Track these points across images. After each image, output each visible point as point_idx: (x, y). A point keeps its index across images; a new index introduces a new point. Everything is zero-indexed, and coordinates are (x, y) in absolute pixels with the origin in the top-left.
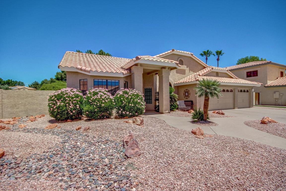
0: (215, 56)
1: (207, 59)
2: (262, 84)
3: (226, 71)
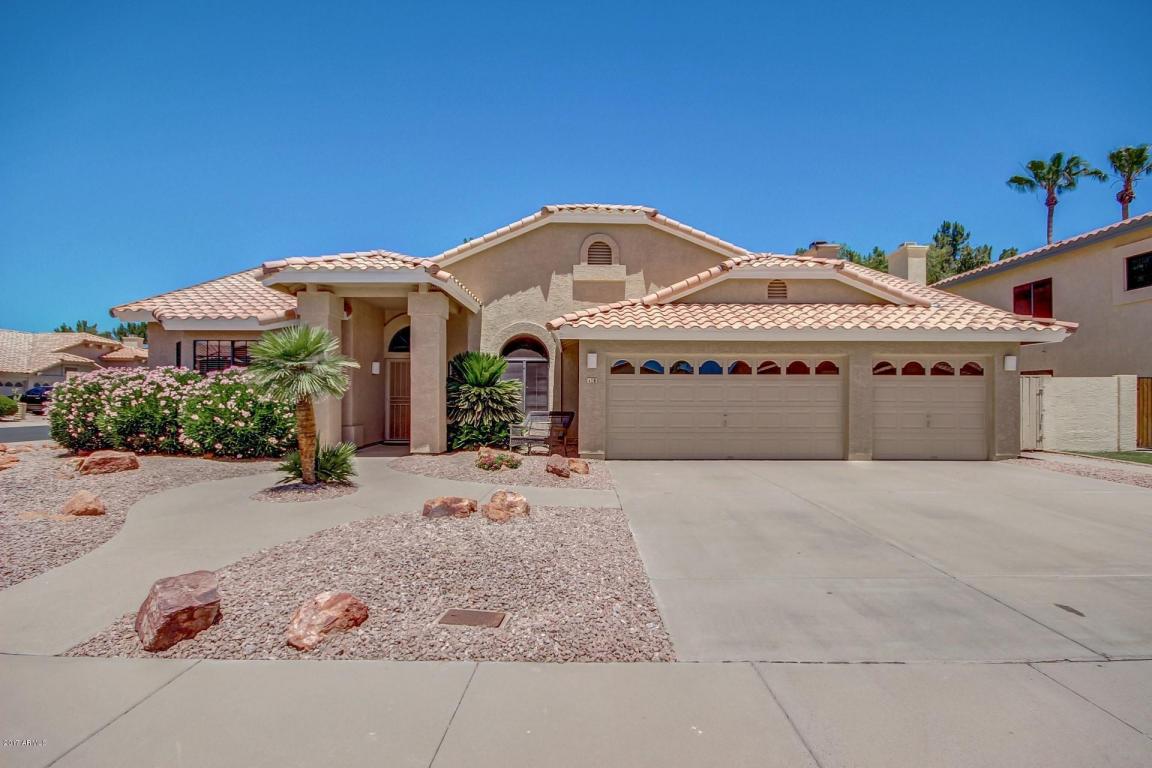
0: (1103, 178)
1: (1051, 203)
2: (1070, 329)
3: (834, 272)
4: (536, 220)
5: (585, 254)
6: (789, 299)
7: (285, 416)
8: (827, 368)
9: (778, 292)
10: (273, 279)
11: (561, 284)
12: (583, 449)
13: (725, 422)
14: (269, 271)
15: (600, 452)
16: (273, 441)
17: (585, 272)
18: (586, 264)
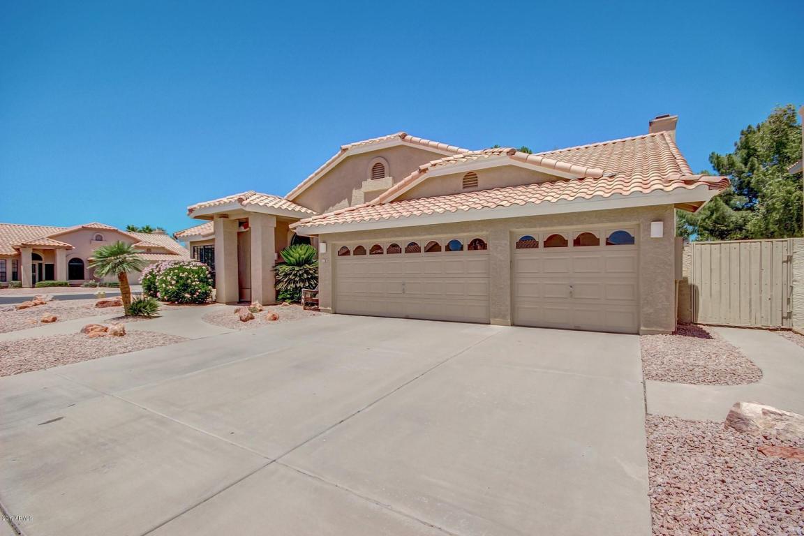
3: (508, 158)
4: (339, 156)
5: (369, 173)
6: (479, 188)
7: (194, 283)
8: (477, 244)
9: (470, 182)
10: (193, 215)
11: (357, 194)
12: (321, 306)
13: (404, 289)
14: (191, 211)
15: (328, 308)
16: (188, 296)
17: (370, 185)
18: (370, 180)
